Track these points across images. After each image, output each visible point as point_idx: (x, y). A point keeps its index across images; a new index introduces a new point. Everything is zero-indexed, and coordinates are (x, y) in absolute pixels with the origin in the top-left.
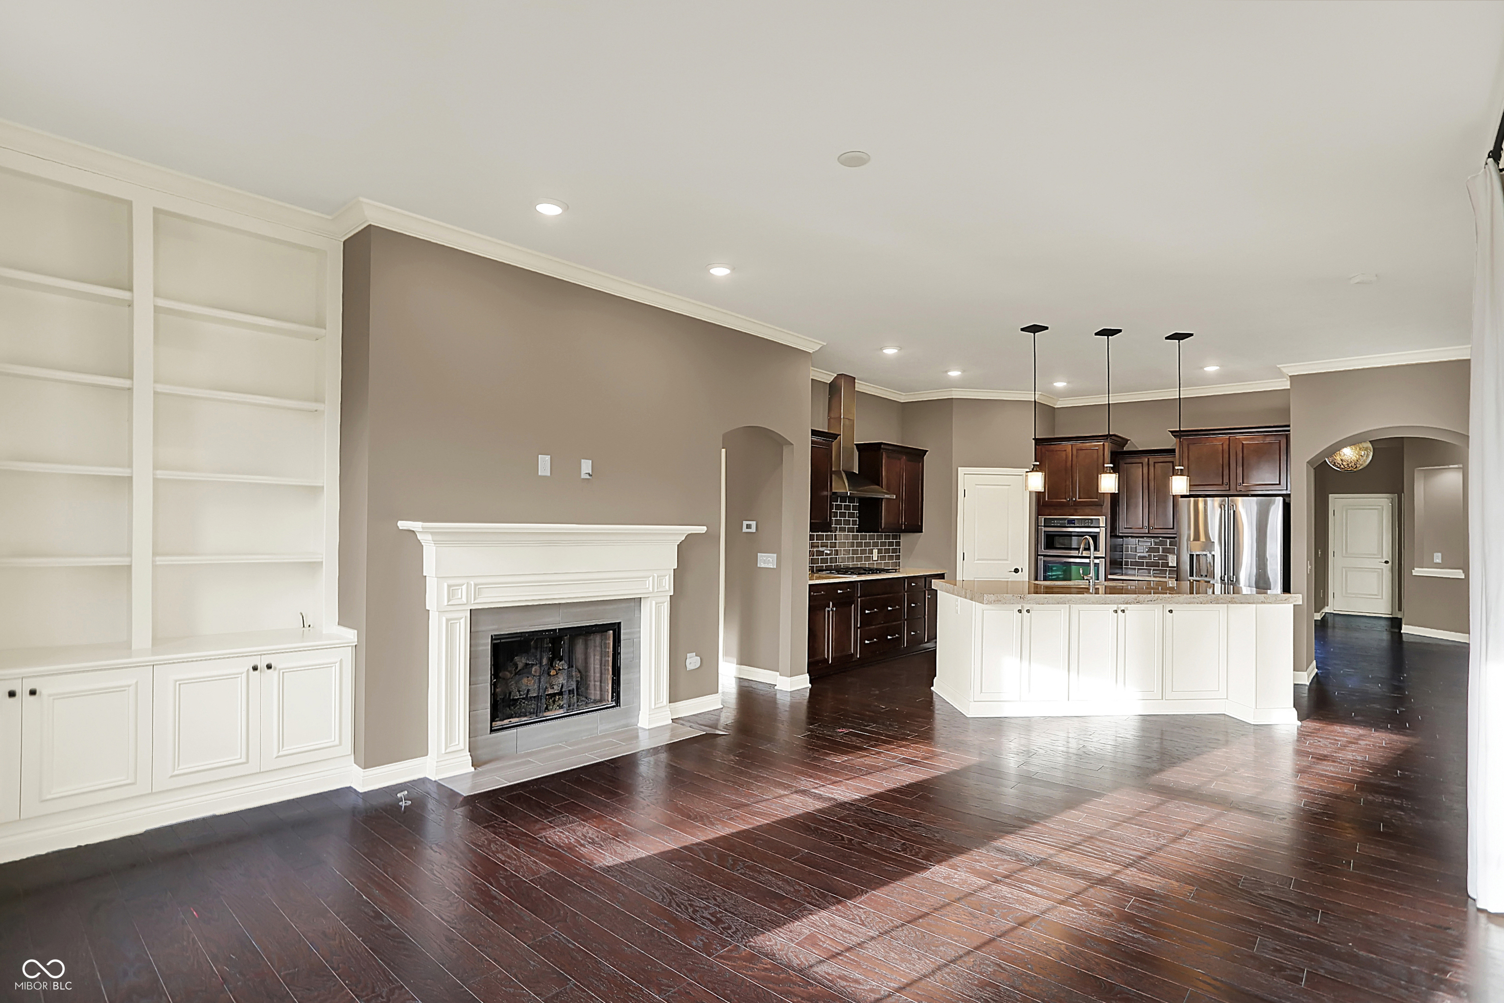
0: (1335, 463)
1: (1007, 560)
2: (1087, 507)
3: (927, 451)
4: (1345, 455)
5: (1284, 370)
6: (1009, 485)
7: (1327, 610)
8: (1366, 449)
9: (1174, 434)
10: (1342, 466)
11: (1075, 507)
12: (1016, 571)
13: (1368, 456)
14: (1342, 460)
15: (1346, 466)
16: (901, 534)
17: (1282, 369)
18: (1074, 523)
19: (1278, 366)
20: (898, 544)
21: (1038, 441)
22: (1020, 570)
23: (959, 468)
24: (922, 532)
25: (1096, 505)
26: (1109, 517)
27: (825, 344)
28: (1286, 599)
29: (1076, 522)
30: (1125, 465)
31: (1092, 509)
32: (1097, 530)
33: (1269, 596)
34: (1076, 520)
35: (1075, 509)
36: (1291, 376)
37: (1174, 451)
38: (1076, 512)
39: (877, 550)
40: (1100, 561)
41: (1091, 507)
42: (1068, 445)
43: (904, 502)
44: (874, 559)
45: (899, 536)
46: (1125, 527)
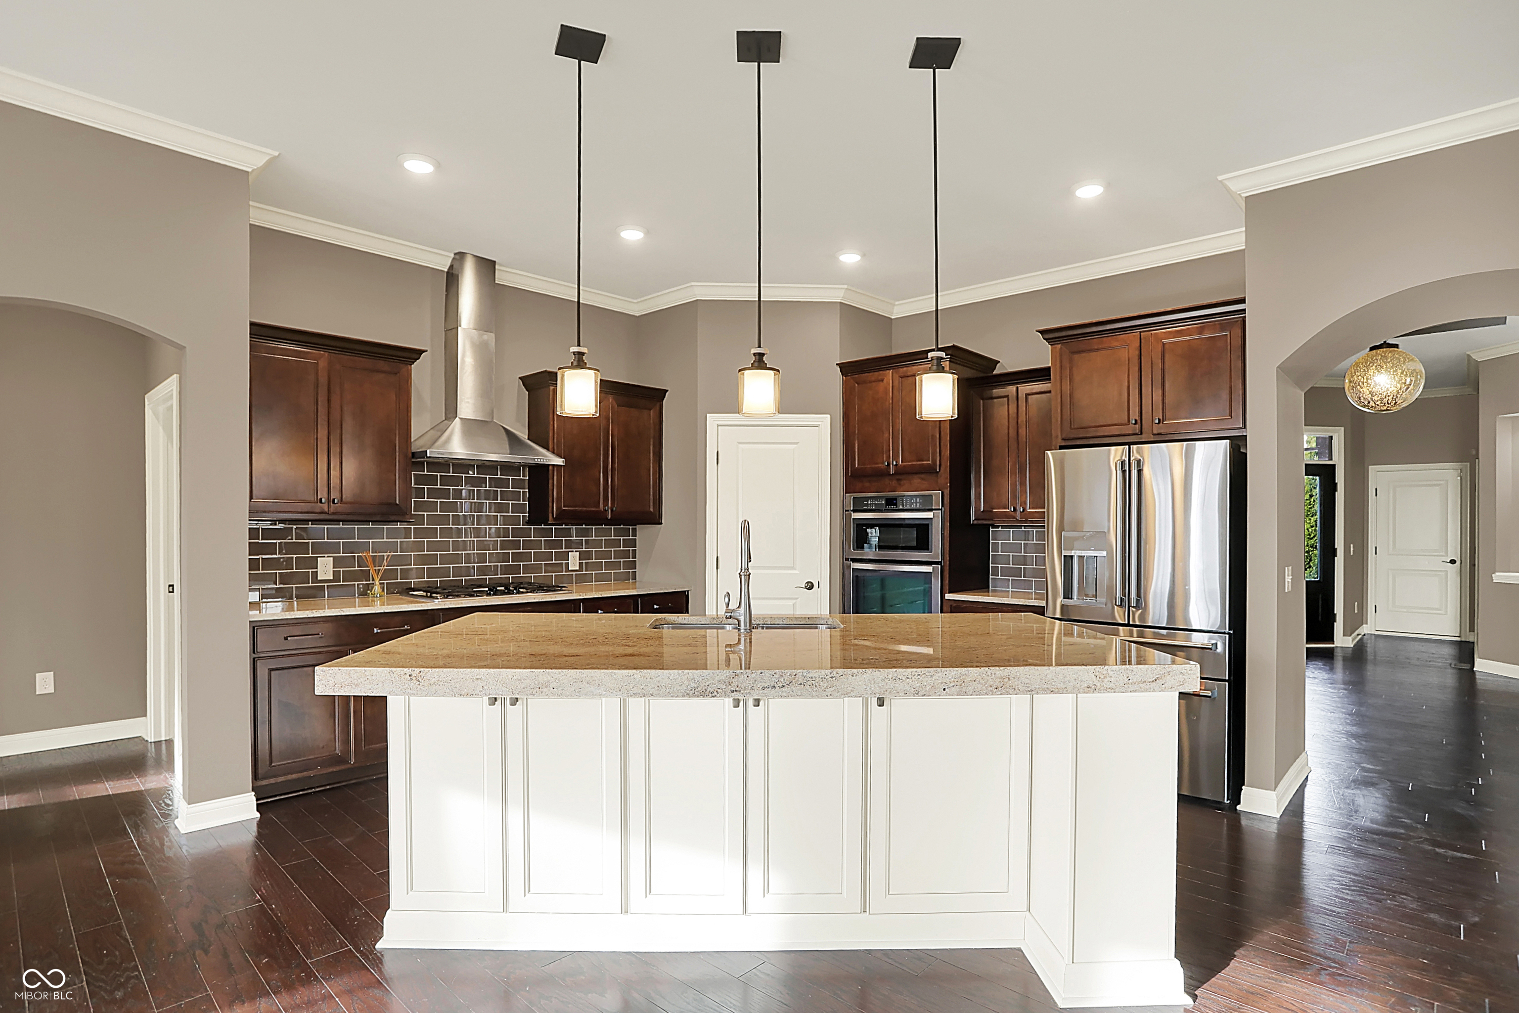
0: (1360, 398)
1: (793, 568)
2: (915, 476)
3: (667, 391)
4: (1376, 384)
5: (1233, 186)
6: (797, 443)
7: (1365, 629)
8: (1414, 373)
9: (1047, 336)
10: (1372, 404)
11: (898, 477)
12: (809, 586)
13: (1417, 385)
14: (1371, 392)
15: (1378, 403)
16: (638, 527)
17: (1228, 183)
18: (896, 504)
19: (1220, 178)
20: (633, 543)
21: (847, 369)
22: (816, 585)
23: (708, 415)
24: (661, 524)
25: (931, 471)
26: (947, 492)
27: (276, 154)
28: (1155, 678)
29: (899, 502)
30: (982, 401)
31: (923, 479)
32: (930, 515)
33: (1109, 671)
34: (898, 499)
35: (899, 480)
36: (1246, 197)
37: (1050, 375)
38: (900, 484)
39: (578, 553)
40: (933, 568)
41: (923, 476)
42: (888, 371)
43: (610, 473)
44: (570, 569)
45: (634, 530)
46: (982, 510)
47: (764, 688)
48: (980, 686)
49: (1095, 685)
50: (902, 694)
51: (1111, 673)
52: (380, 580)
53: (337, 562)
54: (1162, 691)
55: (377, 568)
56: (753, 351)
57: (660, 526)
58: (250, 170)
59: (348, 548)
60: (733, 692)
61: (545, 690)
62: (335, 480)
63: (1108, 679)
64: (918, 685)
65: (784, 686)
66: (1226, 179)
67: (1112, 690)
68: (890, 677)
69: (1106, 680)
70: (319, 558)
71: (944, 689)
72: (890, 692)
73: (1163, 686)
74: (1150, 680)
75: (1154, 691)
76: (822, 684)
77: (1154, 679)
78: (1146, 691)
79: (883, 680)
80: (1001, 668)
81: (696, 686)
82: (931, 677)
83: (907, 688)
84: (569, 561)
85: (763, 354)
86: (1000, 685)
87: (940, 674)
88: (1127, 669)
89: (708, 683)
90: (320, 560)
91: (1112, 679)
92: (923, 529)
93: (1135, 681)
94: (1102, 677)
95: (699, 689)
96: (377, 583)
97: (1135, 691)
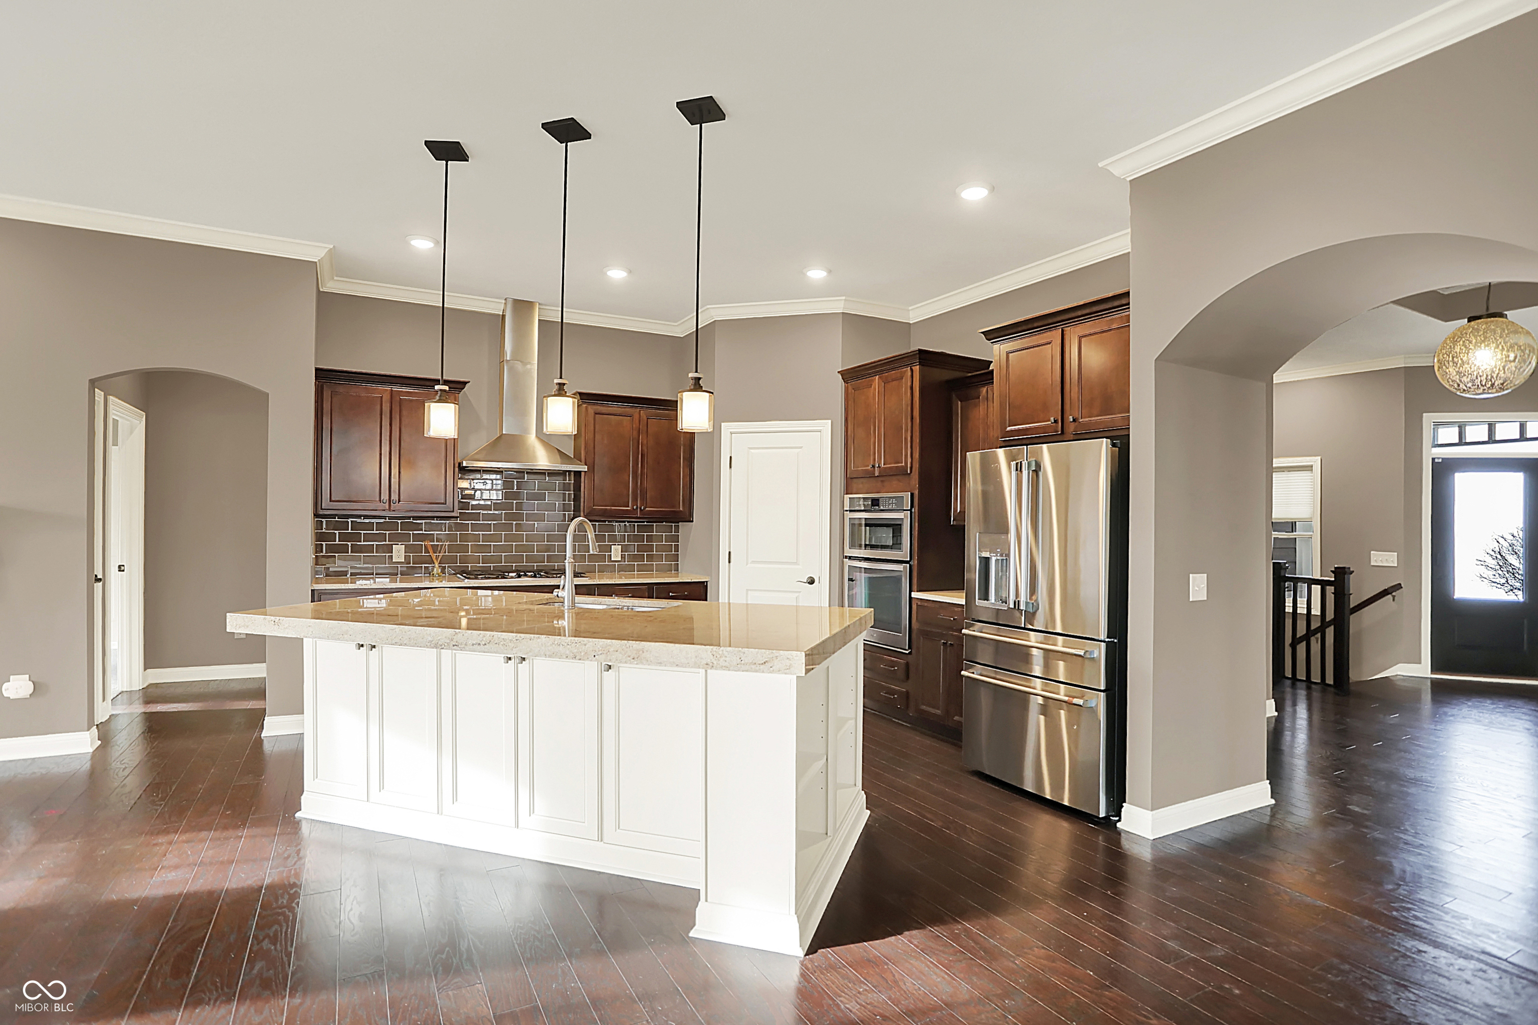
1: (796, 563)
2: (894, 478)
5: (1117, 171)
6: (801, 447)
9: (988, 337)
11: (881, 479)
16: (680, 524)
17: (1110, 168)
18: (878, 505)
19: (1100, 165)
20: (676, 539)
21: (849, 375)
22: (817, 580)
23: (723, 425)
24: (692, 521)
25: (902, 473)
26: (916, 493)
27: (331, 246)
28: (765, 661)
29: (881, 503)
30: (959, 402)
31: (899, 480)
32: (902, 516)
33: (724, 652)
34: (880, 500)
35: (882, 481)
36: (1130, 181)
37: (993, 379)
38: (883, 486)
39: (620, 546)
40: (904, 568)
41: (898, 477)
42: (874, 377)
43: (640, 477)
44: (612, 559)
45: (677, 528)
46: (958, 511)
47: (473, 645)
48: (621, 655)
49: (713, 663)
50: (565, 657)
51: (726, 654)
52: (439, 564)
53: (408, 549)
54: (770, 672)
55: (437, 554)
56: (556, 381)
57: (691, 523)
58: (316, 261)
59: (417, 537)
60: (454, 646)
61: (346, 636)
62: (395, 486)
63: (724, 658)
64: (575, 651)
65: (485, 644)
66: (1107, 165)
67: (727, 668)
68: (556, 643)
69: (722, 660)
70: (394, 546)
71: (594, 656)
72: (556, 655)
73: (771, 669)
74: (759, 662)
75: (763, 672)
76: (510, 644)
77: (763, 662)
78: (756, 671)
79: (551, 645)
80: (637, 642)
81: (431, 640)
82: (585, 645)
83: (568, 652)
84: (612, 553)
85: (564, 384)
86: (636, 657)
87: (591, 643)
88: (740, 651)
89: (439, 638)
90: (395, 547)
91: (727, 659)
92: (896, 527)
93: (746, 661)
94: (718, 656)
95: (434, 642)
96: (437, 566)
97: (747, 671)
